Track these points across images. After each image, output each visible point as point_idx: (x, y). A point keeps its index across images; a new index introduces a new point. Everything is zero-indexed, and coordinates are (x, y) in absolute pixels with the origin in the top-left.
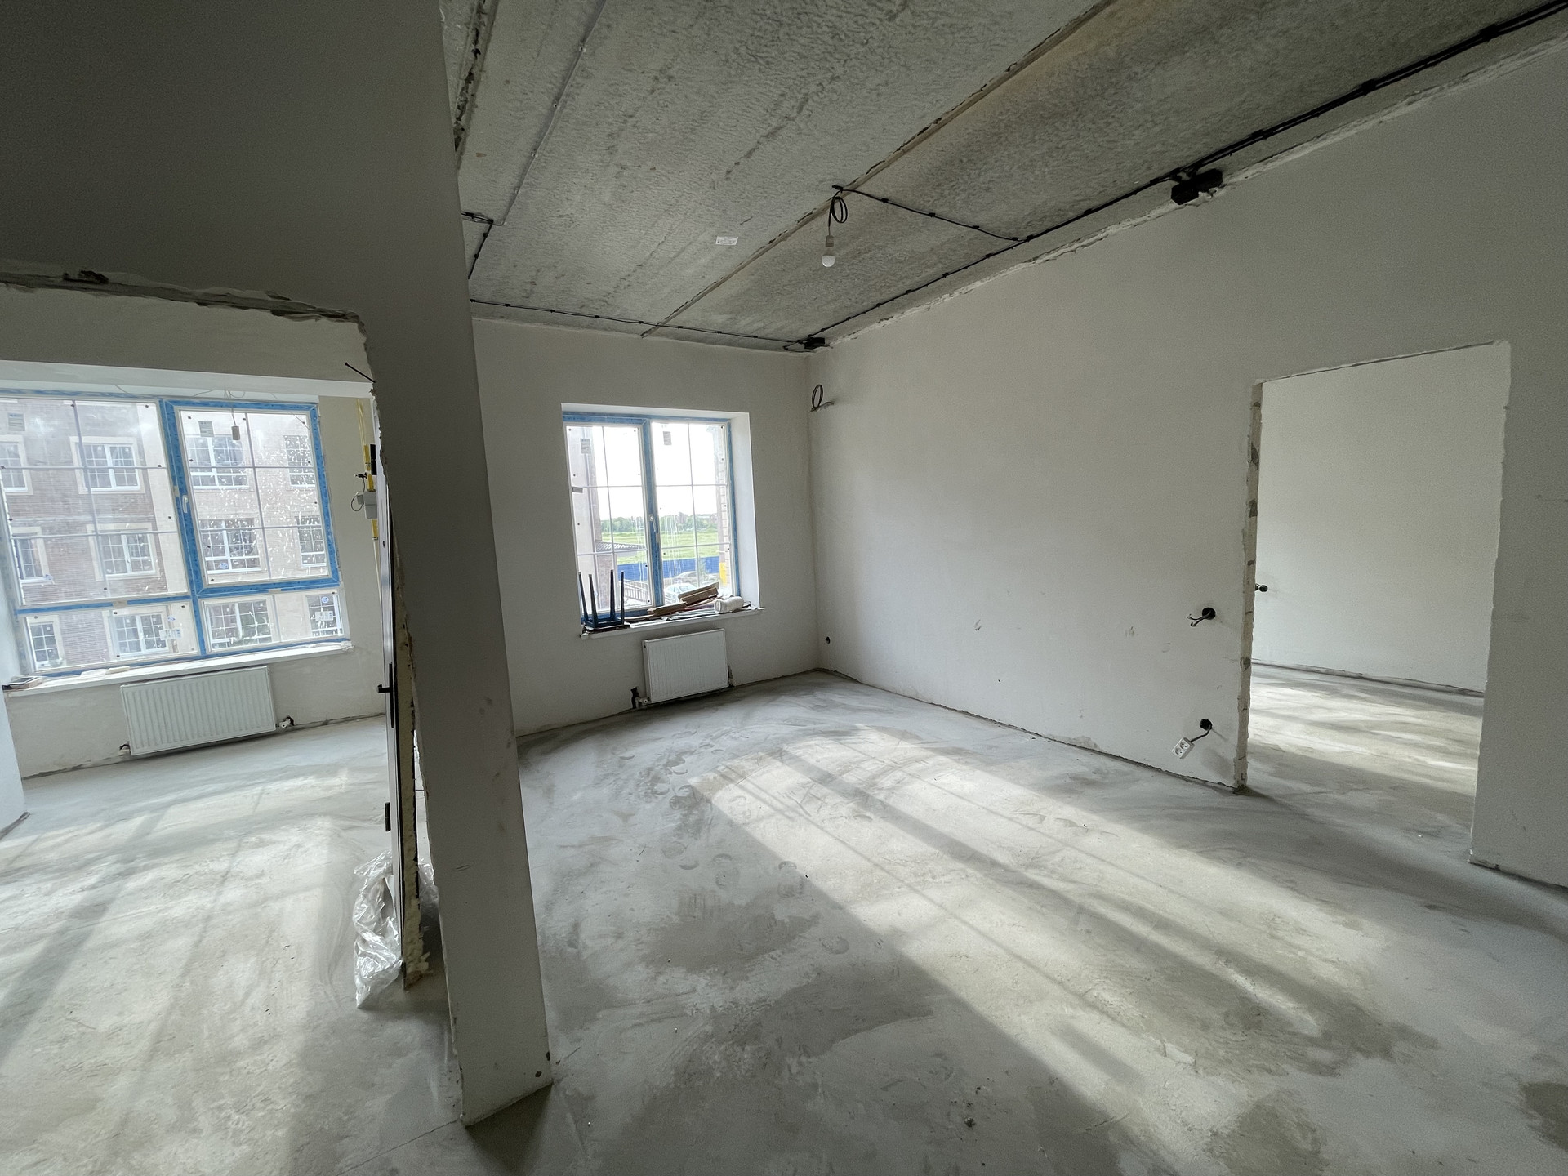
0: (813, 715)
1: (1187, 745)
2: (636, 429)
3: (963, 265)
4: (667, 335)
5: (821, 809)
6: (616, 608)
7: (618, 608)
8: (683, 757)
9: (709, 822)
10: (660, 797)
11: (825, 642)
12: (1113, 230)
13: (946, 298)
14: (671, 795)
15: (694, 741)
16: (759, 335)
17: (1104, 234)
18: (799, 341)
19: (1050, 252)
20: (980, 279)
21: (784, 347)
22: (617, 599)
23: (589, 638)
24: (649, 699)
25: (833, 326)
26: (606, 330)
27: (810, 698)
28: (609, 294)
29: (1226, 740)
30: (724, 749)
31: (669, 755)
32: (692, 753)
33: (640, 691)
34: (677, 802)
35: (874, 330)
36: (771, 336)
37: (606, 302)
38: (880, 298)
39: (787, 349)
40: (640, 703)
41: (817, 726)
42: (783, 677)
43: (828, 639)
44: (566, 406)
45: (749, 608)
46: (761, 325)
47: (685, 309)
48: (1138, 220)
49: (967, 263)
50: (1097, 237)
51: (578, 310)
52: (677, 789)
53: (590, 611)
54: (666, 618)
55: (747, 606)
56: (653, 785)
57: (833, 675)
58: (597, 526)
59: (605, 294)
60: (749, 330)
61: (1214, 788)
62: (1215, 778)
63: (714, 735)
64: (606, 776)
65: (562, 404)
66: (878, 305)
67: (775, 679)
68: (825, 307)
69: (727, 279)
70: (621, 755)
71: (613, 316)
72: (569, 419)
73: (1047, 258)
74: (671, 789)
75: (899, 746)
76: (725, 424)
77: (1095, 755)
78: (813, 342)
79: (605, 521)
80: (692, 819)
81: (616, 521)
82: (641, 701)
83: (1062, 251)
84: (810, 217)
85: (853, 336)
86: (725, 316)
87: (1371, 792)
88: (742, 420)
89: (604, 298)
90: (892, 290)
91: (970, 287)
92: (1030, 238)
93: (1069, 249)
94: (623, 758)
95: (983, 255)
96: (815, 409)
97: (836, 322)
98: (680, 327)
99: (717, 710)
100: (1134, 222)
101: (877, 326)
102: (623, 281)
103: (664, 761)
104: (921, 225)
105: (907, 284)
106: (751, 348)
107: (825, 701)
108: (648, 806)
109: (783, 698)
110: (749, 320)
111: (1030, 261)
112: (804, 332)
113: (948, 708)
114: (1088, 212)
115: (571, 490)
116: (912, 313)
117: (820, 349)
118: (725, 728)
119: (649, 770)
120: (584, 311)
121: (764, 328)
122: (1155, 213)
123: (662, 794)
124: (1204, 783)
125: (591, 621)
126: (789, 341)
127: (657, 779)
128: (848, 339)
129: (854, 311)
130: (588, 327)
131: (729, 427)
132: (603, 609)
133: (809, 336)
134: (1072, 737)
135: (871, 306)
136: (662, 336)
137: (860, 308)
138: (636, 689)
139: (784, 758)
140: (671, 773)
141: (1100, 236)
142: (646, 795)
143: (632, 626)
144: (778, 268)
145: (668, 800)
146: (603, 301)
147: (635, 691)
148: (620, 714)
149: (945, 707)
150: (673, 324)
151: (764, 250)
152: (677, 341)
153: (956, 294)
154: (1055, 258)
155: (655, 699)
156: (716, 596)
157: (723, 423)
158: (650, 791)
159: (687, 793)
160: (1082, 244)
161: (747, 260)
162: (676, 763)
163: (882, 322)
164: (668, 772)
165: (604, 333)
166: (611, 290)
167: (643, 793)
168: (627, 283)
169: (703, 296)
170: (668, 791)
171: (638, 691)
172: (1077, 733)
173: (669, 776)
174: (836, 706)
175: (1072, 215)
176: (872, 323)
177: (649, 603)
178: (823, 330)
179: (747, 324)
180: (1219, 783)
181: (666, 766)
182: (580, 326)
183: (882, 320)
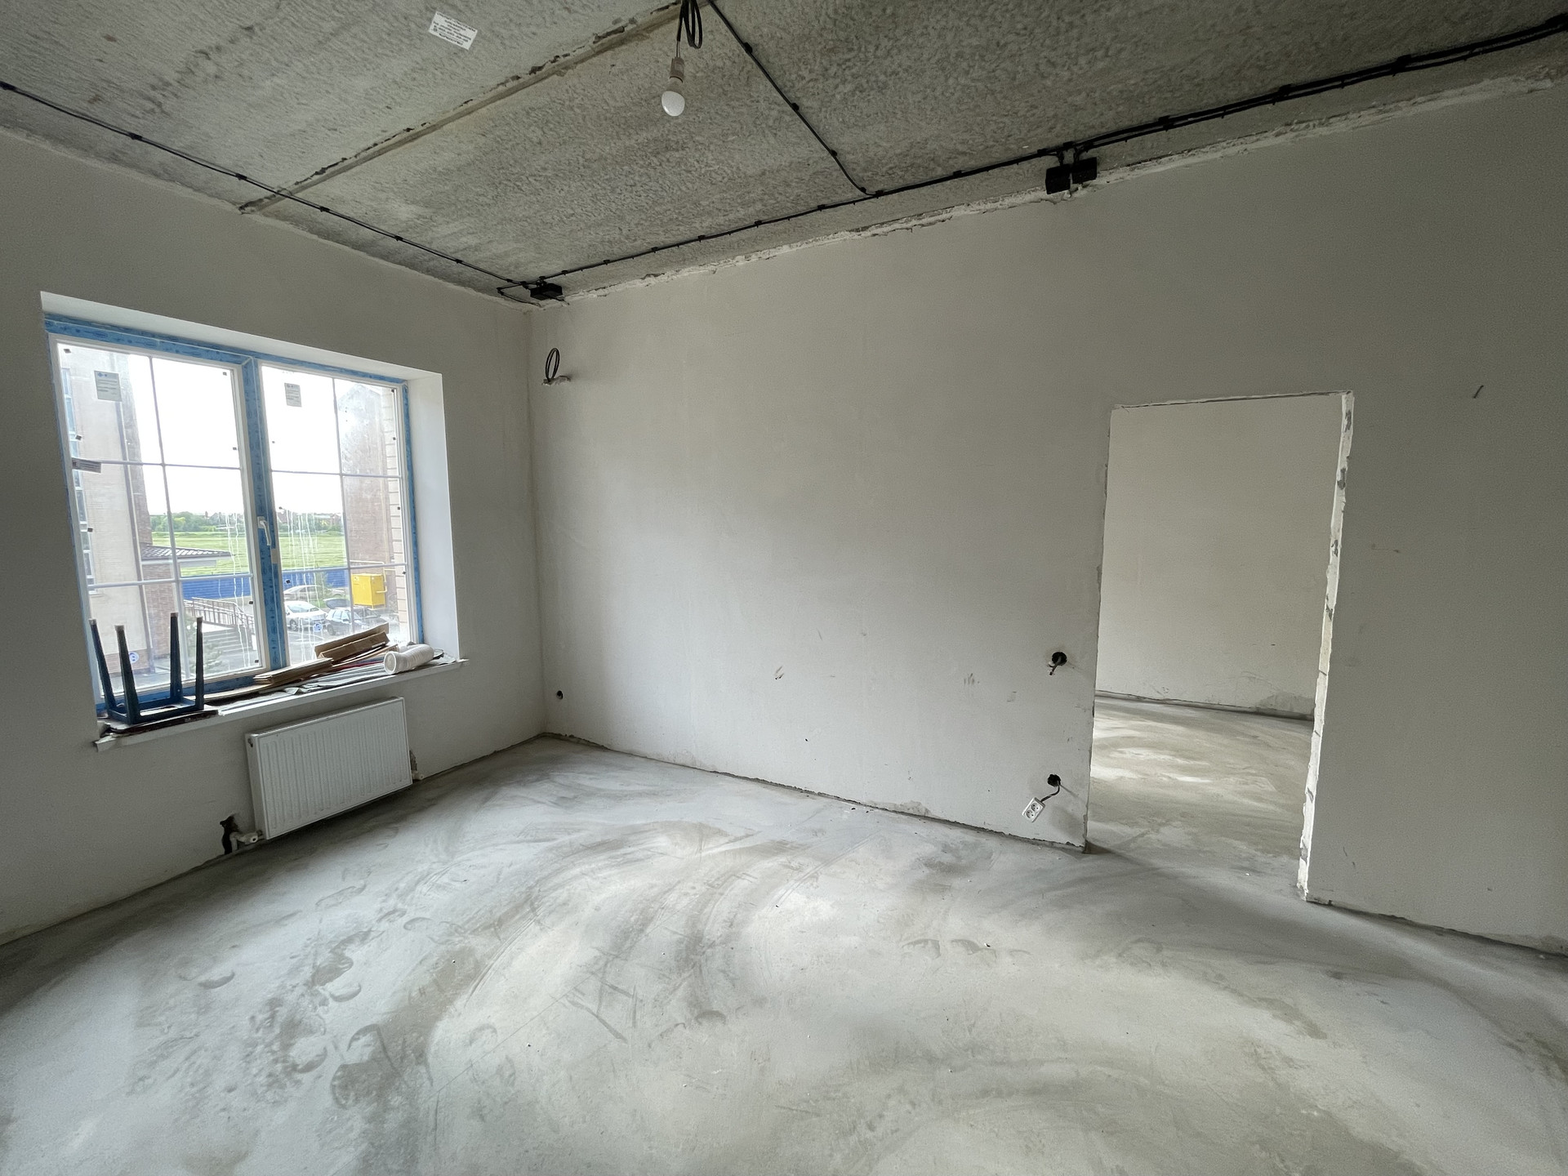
0: (560, 816)
1: (1039, 807)
2: (228, 372)
3: (785, 213)
4: (296, 221)
5: (638, 1016)
6: (184, 678)
7: (188, 677)
8: (347, 954)
9: (432, 1125)
10: (306, 1078)
11: (555, 697)
12: (959, 212)
13: (740, 261)
14: (331, 1068)
15: (364, 908)
16: (465, 260)
17: (948, 215)
18: (524, 284)
19: (883, 224)
20: (789, 244)
21: (499, 289)
22: (187, 661)
23: (116, 745)
24: (261, 833)
25: (581, 269)
26: (157, 175)
27: (546, 786)
28: (168, 84)
29: (1075, 796)
30: (427, 915)
31: (316, 954)
32: (364, 937)
33: (241, 822)
34: (349, 1081)
35: (634, 288)
36: (482, 266)
37: (159, 105)
38: (662, 239)
39: (502, 294)
40: (239, 843)
41: (574, 836)
42: (496, 753)
43: (560, 694)
44: (51, 301)
45: (441, 660)
46: (472, 241)
47: (339, 172)
48: (989, 206)
49: (792, 212)
50: (940, 217)
51: (83, 107)
52: (343, 1046)
53: (118, 690)
54: (295, 690)
55: (438, 658)
56: (286, 1047)
57: (568, 740)
58: (141, 524)
59: (155, 81)
60: (450, 246)
61: (1063, 849)
62: (1062, 838)
63: (402, 885)
64: (165, 1050)
65: (43, 294)
66: (654, 250)
67: (483, 758)
68: (580, 234)
69: (434, 128)
70: (203, 979)
71: (177, 146)
72: (64, 331)
73: (875, 231)
74: (330, 1048)
75: (703, 854)
76: (399, 387)
77: (928, 823)
78: (545, 290)
79: (159, 517)
80: (393, 1121)
81: (179, 516)
82: (243, 839)
83: (896, 225)
84: (616, 38)
85: (601, 292)
86: (413, 208)
87: (1174, 824)
88: (428, 385)
89: (152, 93)
90: (682, 228)
91: (773, 252)
92: (879, 194)
93: (905, 225)
94: (208, 986)
95: (814, 205)
96: (549, 381)
97: (588, 264)
98: (323, 209)
99: (397, 831)
100: (983, 207)
101: (639, 284)
102: (202, 61)
103: (307, 972)
104: (771, 123)
105: (702, 226)
106: (445, 280)
107: (568, 787)
108: (280, 1116)
109: (506, 791)
110: (454, 227)
111: (857, 230)
112: (534, 272)
113: (737, 777)
114: (958, 175)
115: (68, 464)
116: (691, 274)
117: (551, 303)
118: (422, 868)
119: (274, 1004)
120: (96, 111)
121: (477, 248)
122: (1008, 201)
123: (309, 1067)
124: (1052, 845)
125: (122, 710)
126: (509, 280)
127: (293, 1029)
128: (594, 295)
129: (617, 251)
130: (114, 158)
131: (406, 391)
132: (153, 681)
133: (542, 278)
134: (898, 803)
135: (643, 249)
136: (285, 219)
137: (629, 247)
138: (231, 819)
139: (540, 912)
140: (324, 1003)
141: (944, 216)
142: (274, 1081)
143: (223, 711)
144: (530, 135)
145: (326, 1084)
146: (149, 99)
147: (229, 825)
148: (197, 869)
149: (733, 776)
150: (312, 200)
151: (515, 84)
152: (315, 237)
153: (754, 258)
154: (886, 234)
155: (272, 832)
156: (384, 646)
157: (394, 385)
158: (279, 1067)
159: (370, 1049)
160: (921, 222)
161: (482, 98)
162: (333, 972)
163: (648, 279)
164: (317, 1001)
165: (153, 182)
166: (171, 76)
167: (262, 1079)
168: (211, 69)
169: (380, 153)
170: (324, 1055)
171: (238, 821)
172: (905, 797)
173: (320, 1009)
174: (591, 794)
175: (939, 172)
176: (634, 277)
177: (258, 665)
178: (564, 272)
179: (450, 234)
180: (1068, 843)
181: (311, 983)
182: (87, 149)
183: (649, 275)
